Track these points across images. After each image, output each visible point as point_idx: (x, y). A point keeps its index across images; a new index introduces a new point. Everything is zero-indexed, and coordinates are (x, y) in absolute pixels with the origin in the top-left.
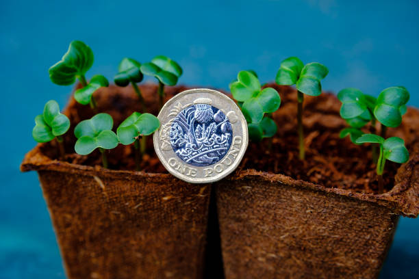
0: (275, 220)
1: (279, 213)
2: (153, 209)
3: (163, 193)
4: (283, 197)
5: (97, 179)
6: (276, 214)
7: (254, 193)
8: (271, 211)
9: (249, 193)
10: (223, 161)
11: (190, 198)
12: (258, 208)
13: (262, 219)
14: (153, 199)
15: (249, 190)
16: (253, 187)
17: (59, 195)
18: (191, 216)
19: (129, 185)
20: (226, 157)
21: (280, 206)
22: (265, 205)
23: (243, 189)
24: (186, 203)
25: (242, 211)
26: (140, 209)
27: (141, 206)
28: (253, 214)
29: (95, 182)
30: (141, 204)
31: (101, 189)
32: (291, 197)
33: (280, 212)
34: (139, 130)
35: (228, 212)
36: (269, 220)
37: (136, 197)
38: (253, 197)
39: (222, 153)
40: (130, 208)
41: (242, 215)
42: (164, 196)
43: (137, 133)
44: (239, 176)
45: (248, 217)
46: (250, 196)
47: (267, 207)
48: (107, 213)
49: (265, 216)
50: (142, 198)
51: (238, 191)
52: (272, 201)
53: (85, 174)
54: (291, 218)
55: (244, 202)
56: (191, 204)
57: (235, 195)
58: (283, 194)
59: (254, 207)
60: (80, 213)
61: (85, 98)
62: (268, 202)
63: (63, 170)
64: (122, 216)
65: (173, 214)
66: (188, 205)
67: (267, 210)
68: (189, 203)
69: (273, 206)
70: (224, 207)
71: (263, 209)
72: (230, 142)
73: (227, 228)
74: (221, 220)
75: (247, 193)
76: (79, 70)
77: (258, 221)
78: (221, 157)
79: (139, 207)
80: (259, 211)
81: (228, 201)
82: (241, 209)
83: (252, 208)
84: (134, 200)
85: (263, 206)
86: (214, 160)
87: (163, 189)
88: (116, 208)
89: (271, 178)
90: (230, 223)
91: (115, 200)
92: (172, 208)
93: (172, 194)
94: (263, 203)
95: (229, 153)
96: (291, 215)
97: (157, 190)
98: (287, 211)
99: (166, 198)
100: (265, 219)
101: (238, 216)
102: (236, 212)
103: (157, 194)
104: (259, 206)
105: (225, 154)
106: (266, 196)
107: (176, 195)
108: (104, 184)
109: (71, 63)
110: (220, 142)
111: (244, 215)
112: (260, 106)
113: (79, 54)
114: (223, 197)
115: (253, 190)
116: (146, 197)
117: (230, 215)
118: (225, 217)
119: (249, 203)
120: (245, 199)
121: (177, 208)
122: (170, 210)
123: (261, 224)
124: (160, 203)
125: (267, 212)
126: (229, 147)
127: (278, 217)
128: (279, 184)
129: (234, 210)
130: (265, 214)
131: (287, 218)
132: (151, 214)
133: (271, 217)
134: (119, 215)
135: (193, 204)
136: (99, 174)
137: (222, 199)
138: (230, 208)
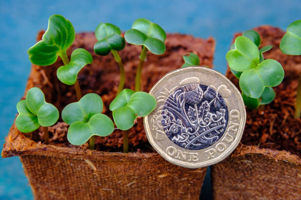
0: (276, 194)
1: (281, 187)
2: (147, 186)
3: (159, 171)
4: (287, 173)
5: (87, 161)
6: (277, 189)
7: (254, 167)
8: (272, 185)
9: (248, 167)
10: (224, 138)
11: (188, 175)
12: (258, 181)
13: (261, 192)
14: (148, 177)
15: (248, 164)
16: (253, 162)
17: (44, 174)
18: (187, 190)
19: (122, 166)
20: (226, 134)
21: (283, 182)
22: (266, 179)
23: (242, 163)
24: (183, 179)
25: (239, 181)
26: (133, 186)
27: (134, 184)
28: (252, 185)
29: (87, 164)
30: (134, 182)
31: (93, 170)
32: (297, 175)
33: (283, 187)
34: (136, 112)
35: (224, 181)
36: (269, 193)
37: (130, 176)
38: (253, 171)
39: (221, 131)
40: (123, 185)
41: (239, 185)
42: (160, 174)
43: (135, 115)
44: (239, 153)
45: (246, 188)
46: (248, 169)
47: (268, 181)
48: (97, 189)
49: (266, 189)
50: (136, 177)
51: (237, 164)
52: (274, 176)
53: (75, 158)
54: (295, 194)
55: (242, 174)
56: (188, 180)
57: (232, 167)
58: (287, 171)
59: (254, 180)
60: (66, 190)
61: (69, 79)
62: (269, 176)
63: (51, 154)
64: (112, 192)
65: (168, 189)
66: (185, 181)
67: (267, 184)
68: (186, 178)
69: (274, 181)
70: (220, 177)
71: (263, 182)
72: (227, 118)
73: (222, 195)
74: (215, 188)
75: (246, 167)
76: (60, 47)
77: (257, 192)
78: (220, 135)
79: (132, 185)
80: (258, 183)
81: (224, 172)
82: (239, 179)
83: (251, 180)
84: (127, 179)
85: (263, 180)
86: (214, 140)
87: (159, 168)
88: (107, 186)
89: (275, 156)
90: (226, 191)
91: (107, 179)
92: (168, 184)
93: (169, 172)
94: (263, 177)
95: (228, 129)
96: (295, 191)
97: (153, 169)
98: (290, 187)
99: (162, 176)
100: (264, 191)
101: (234, 185)
102: (232, 182)
103: (152, 173)
104: (258, 179)
105: (224, 130)
106: (267, 171)
107: (173, 173)
108: (96, 166)
109: (51, 42)
110: (216, 120)
111: (241, 186)
112: (260, 79)
113: (59, 30)
114: (220, 168)
115: (253, 165)
116: (140, 176)
117: (226, 184)
118: (220, 186)
119: (247, 175)
120: (243, 172)
121: (173, 183)
122: (166, 186)
123: (260, 195)
124: (155, 180)
125: (267, 186)
126: (227, 123)
127: (279, 191)
128: (283, 163)
129: (231, 180)
130: (265, 186)
131: (289, 193)
132: (145, 189)
133: (272, 191)
134: (110, 191)
135: (190, 179)
136: (90, 158)
137: (218, 169)
138: (226, 177)
